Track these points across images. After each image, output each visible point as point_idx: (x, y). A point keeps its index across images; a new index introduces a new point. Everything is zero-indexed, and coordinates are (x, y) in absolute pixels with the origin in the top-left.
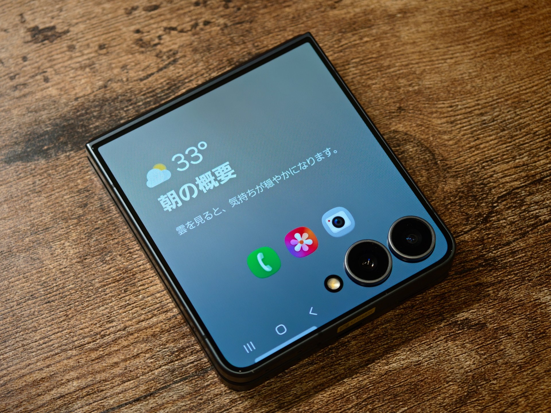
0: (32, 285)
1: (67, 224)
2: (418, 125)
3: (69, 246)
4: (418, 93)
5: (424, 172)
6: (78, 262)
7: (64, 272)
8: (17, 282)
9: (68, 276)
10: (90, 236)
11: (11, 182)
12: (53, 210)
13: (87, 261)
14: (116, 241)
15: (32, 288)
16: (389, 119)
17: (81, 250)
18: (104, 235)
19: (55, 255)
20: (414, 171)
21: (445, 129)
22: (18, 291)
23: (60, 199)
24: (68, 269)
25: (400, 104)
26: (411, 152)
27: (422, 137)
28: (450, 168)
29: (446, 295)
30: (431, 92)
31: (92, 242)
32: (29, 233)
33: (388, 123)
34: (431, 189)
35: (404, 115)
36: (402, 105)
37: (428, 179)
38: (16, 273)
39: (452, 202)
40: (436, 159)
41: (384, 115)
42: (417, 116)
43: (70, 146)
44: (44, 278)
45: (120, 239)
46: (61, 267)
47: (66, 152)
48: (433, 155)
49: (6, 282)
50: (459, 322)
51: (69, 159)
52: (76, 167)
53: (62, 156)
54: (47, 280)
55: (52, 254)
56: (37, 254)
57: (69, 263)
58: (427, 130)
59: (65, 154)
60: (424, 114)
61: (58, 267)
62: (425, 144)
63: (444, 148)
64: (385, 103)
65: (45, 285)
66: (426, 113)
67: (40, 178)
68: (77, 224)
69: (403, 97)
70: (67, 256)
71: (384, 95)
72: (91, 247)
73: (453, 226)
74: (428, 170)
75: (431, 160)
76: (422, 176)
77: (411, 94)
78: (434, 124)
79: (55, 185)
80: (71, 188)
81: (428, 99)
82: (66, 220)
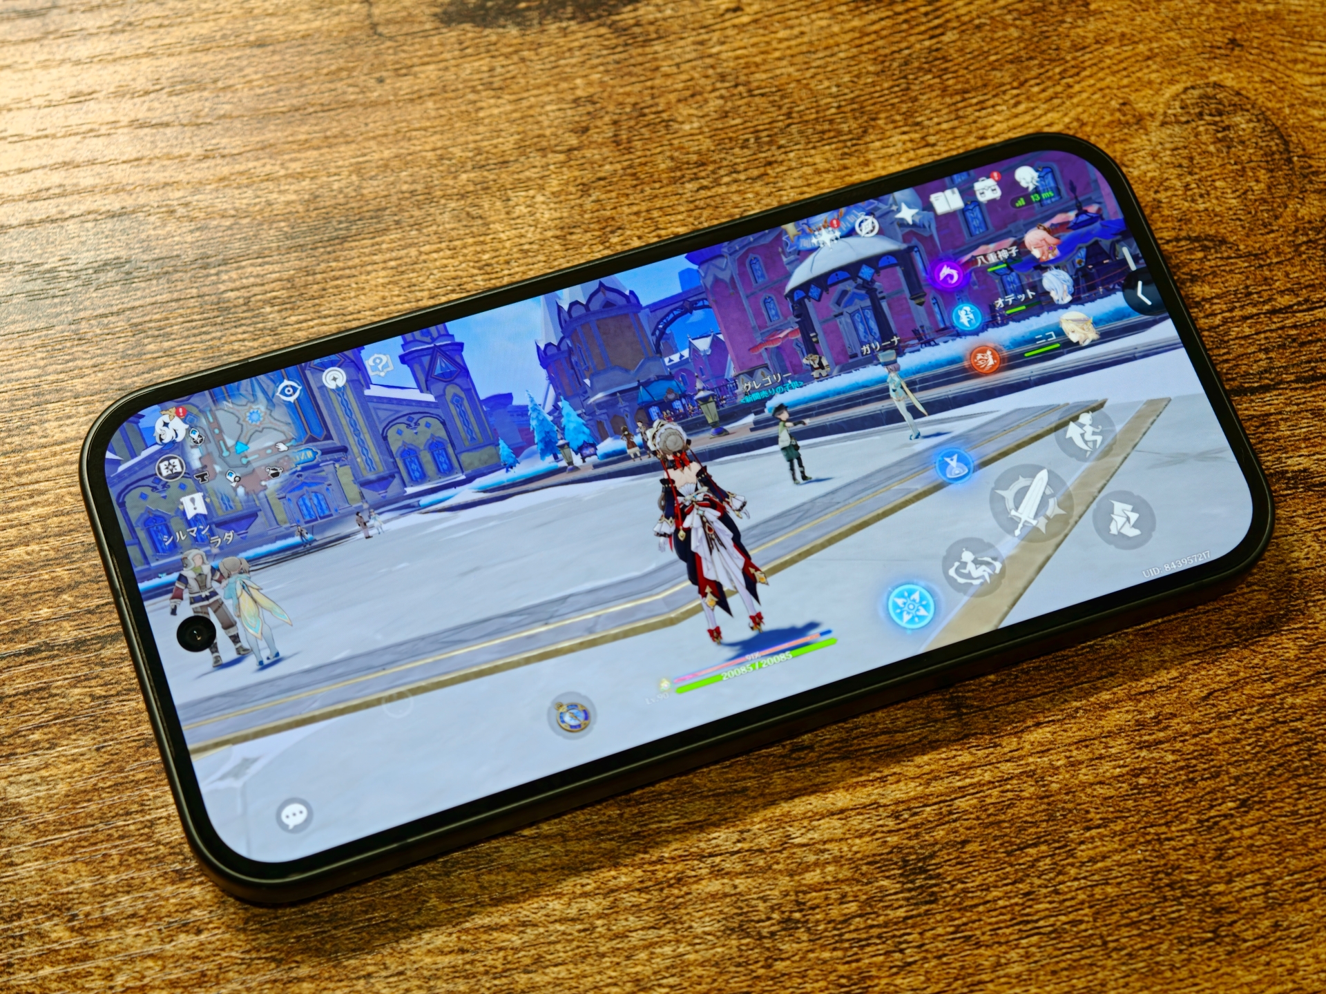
0: (464, 265)
1: (545, 160)
2: (1264, 81)
3: (543, 203)
4: (1274, 17)
5: (1262, 174)
6: (557, 237)
7: (528, 251)
8: (435, 255)
9: (535, 260)
10: (585, 189)
11: (446, 60)
12: (520, 129)
13: (574, 237)
14: (635, 209)
15: (462, 270)
16: (1209, 59)
17: (565, 215)
18: (613, 194)
19: (514, 215)
20: (1244, 169)
21: (1317, 98)
22: (435, 272)
23: (538, 110)
24: (535, 247)
25: (1235, 33)
26: (1244, 130)
27: (1269, 105)
28: (1316, 173)
29: (1272, 419)
30: (1298, 20)
31: (588, 203)
32: (469, 165)
33: (1206, 67)
34: (1273, 210)
35: (1240, 57)
36: (1238, 36)
37: (1269, 188)
38: (434, 238)
39: (1310, 241)
40: (1289, 152)
41: (1200, 50)
42: (1265, 62)
43: (570, 9)
44: (486, 257)
45: (644, 206)
46: (523, 241)
47: (561, 20)
48: (1286, 143)
49: (413, 252)
50: (1289, 475)
51: (565, 36)
52: (577, 53)
53: (553, 28)
54: (493, 261)
55: (508, 213)
56: (480, 207)
57: (539, 236)
58: (1280, 93)
59: (558, 24)
60: (1279, 62)
61: (517, 240)
62: (1274, 118)
63: (1308, 134)
64: (1204, 27)
65: (488, 269)
66: (1283, 60)
67: (505, 63)
68: (563, 164)
69: (1241, 20)
70: (537, 221)
71: (1206, 12)
72: (585, 212)
73: (1306, 287)
74: (1272, 171)
75: (1281, 153)
76: (1257, 181)
77: (1259, 17)
78: (1296, 83)
79: (532, 82)
80: (562, 92)
81: (1292, 34)
82: (543, 151)
